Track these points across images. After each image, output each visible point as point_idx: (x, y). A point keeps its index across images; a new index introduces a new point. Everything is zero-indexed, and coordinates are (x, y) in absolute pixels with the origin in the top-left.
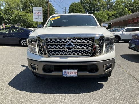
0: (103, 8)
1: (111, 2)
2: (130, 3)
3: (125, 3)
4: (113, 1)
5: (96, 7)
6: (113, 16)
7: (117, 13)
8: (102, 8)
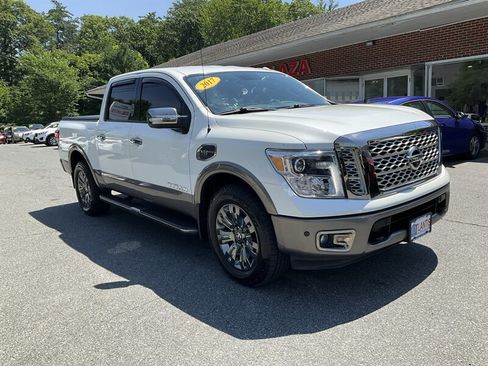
0: (42, 41)
1: (66, 19)
2: (131, 29)
3: (116, 26)
4: (74, 18)
5: (12, 34)
6: (91, 69)
7: (105, 61)
8: (37, 40)
